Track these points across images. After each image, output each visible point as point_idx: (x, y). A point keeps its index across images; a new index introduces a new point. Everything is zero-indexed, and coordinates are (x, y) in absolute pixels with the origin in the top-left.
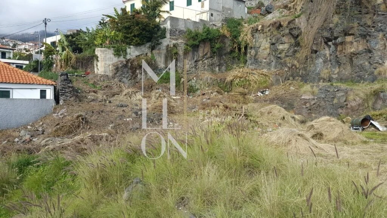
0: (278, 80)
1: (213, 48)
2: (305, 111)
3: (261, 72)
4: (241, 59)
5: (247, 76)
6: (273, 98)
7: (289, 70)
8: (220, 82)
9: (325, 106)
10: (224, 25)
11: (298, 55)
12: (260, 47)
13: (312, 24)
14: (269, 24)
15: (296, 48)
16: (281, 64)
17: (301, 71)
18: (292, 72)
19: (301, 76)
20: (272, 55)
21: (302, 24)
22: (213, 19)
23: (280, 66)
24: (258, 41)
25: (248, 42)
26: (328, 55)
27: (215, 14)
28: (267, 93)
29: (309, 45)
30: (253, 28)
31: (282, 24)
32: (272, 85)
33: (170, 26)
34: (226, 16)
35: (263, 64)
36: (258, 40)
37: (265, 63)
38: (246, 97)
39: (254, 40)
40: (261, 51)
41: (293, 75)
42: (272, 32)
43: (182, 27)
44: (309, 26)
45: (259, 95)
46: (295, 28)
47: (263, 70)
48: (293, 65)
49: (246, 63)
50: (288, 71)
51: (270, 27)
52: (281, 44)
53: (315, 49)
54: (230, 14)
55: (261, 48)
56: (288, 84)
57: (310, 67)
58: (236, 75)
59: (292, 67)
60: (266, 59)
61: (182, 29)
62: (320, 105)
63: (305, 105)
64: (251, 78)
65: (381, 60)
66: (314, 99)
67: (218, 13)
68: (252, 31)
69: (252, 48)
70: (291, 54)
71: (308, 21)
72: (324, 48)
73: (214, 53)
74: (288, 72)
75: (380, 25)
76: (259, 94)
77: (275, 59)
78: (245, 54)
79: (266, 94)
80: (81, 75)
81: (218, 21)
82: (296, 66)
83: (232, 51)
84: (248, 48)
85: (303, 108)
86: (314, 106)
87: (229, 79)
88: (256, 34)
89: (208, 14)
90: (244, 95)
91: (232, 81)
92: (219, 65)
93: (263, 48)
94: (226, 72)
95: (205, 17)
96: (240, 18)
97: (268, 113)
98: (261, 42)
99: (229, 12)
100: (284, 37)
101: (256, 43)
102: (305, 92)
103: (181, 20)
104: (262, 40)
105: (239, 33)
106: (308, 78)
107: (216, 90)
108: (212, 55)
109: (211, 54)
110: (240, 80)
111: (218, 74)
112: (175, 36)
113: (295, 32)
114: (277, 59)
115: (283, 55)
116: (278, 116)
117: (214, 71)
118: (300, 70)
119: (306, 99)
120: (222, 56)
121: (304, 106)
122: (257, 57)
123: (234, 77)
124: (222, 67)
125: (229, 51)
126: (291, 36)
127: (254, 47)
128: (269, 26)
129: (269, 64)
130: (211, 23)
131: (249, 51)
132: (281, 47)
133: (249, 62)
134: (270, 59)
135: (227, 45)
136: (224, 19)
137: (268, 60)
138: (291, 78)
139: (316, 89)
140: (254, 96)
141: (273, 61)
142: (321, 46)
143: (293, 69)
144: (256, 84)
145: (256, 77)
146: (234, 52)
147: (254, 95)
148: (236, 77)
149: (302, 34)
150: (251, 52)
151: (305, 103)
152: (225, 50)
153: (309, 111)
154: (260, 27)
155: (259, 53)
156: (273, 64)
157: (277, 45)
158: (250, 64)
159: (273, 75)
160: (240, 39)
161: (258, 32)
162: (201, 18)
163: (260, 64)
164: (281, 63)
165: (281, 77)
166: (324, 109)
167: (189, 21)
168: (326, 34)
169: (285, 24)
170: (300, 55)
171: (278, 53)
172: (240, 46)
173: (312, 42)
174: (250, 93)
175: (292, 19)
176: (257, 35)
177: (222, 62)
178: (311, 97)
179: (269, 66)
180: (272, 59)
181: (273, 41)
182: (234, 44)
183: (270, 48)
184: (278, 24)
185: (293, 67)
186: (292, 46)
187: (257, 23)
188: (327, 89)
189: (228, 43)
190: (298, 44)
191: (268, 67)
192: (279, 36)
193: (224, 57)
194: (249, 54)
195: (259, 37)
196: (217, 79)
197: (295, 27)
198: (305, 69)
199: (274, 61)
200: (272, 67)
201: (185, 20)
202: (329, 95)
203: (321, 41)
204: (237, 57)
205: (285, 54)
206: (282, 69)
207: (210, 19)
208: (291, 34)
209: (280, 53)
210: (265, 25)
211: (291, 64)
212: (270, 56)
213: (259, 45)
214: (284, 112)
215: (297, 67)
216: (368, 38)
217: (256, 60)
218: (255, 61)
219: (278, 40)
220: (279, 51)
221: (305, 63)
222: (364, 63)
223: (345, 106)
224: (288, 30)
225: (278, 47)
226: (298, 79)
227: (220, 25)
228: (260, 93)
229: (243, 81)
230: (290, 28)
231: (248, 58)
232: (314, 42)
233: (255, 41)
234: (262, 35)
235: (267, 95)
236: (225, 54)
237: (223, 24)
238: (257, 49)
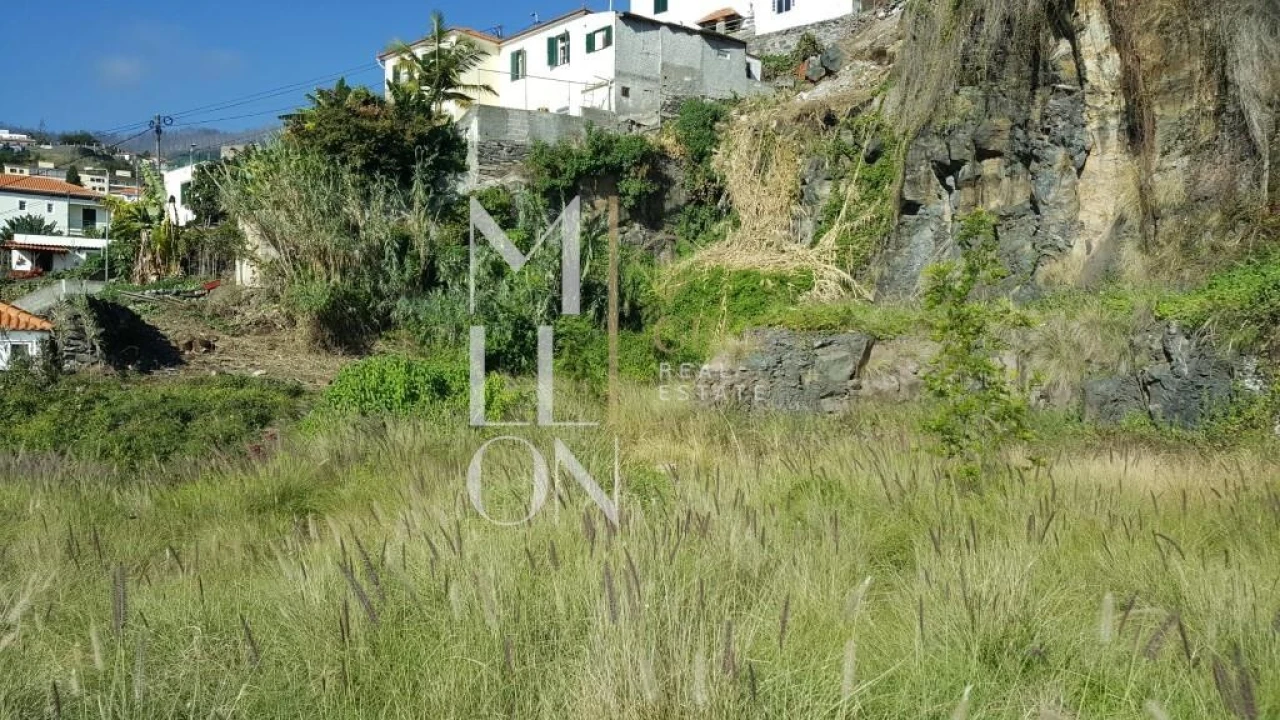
1: (626, 194)
10: (667, 122)
22: (630, 105)
26: (947, 218)
27: (635, 88)
31: (835, 111)
33: (480, 133)
34: (674, 91)
43: (519, 134)
53: (911, 198)
54: (691, 85)
57: (900, 254)
61: (519, 141)
65: (1064, 236)
67: (648, 85)
71: (902, 103)
72: (940, 197)
73: (631, 210)
75: (1061, 124)
80: (193, 291)
81: (649, 109)
89: (613, 91)
95: (603, 100)
96: (728, 95)
99: (687, 79)
103: (516, 114)
105: (715, 143)
109: (620, 216)
112: (496, 162)
113: (868, 144)
130: (623, 118)
132: (827, 190)
135: (676, 185)
136: (668, 102)
142: (928, 189)
152: (670, 200)
154: (773, 127)
157: (815, 182)
160: (715, 163)
162: (588, 105)
167: (545, 115)
168: (938, 148)
169: (842, 115)
173: (901, 176)
175: (866, 99)
182: (696, 180)
184: (823, 115)
188: (782, 341)
189: (679, 177)
201: (529, 112)
203: (929, 173)
207: (618, 104)
216: (1034, 165)
222: (1023, 247)
223: (852, 391)
227: (655, 120)
232: (905, 175)
237: (664, 119)
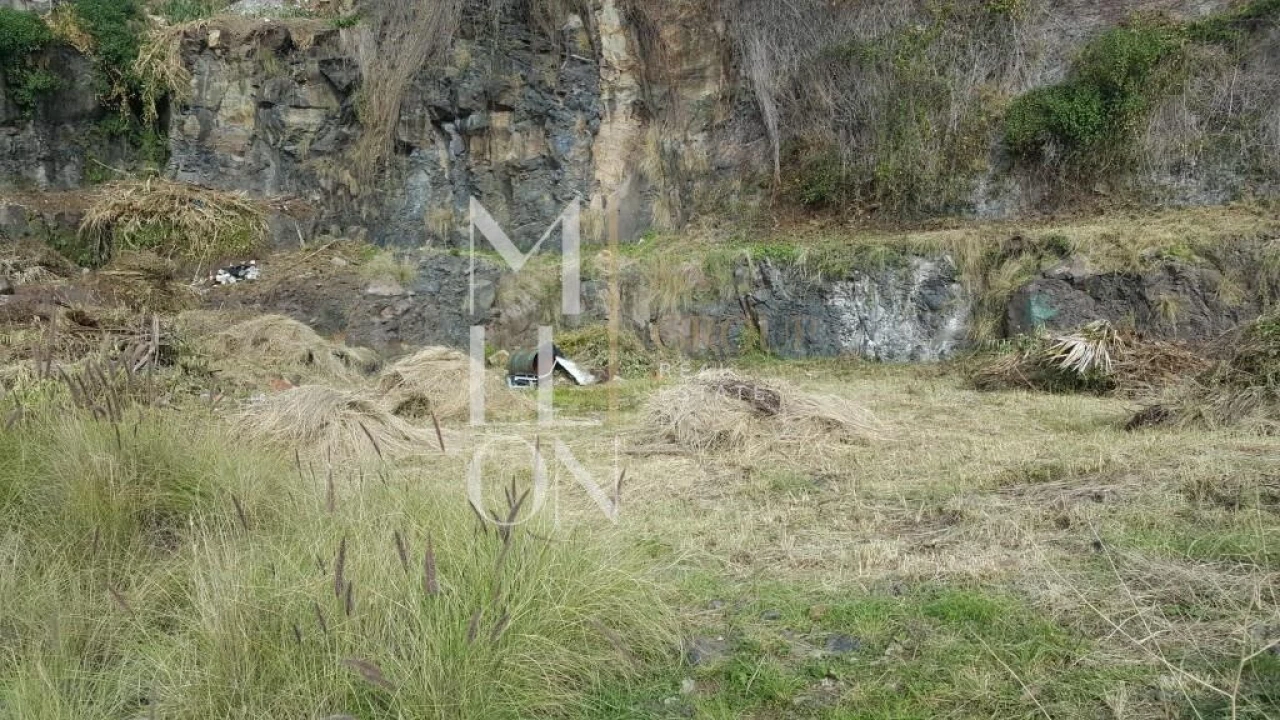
0: (288, 233)
1: (18, 86)
2: (377, 333)
3: (225, 198)
4: (146, 144)
5: (172, 210)
6: (272, 294)
7: (327, 199)
8: (56, 228)
9: (437, 320)
10: (61, 4)
11: (353, 153)
12: (218, 108)
13: (393, 56)
14: (247, 32)
15: (345, 130)
16: (299, 177)
17: (364, 208)
18: (336, 209)
19: (365, 225)
20: (263, 143)
21: (361, 49)
23: (294, 185)
24: (208, 88)
25: (172, 82)
26: (443, 164)
28: (252, 274)
29: (385, 125)
30: (186, 35)
31: (295, 37)
32: (270, 247)
35: (235, 172)
36: (209, 83)
37: (239, 168)
38: (173, 285)
39: (194, 81)
40: (222, 124)
41: (340, 217)
42: (261, 62)
44: (386, 64)
45: (224, 282)
46: (340, 61)
47: (236, 193)
48: (338, 185)
49: (166, 160)
50: (322, 204)
51: (254, 43)
52: (292, 110)
53: (405, 139)
55: (223, 111)
56: (324, 247)
57: (393, 195)
58: (127, 202)
59: (334, 193)
60: (242, 154)
62: (425, 314)
63: (380, 316)
64: (189, 217)
65: (582, 191)
66: (404, 297)
68: (182, 44)
69: (186, 108)
70: (330, 148)
71: (379, 44)
72: (433, 142)
73: (24, 107)
74: (323, 208)
75: (577, 91)
76: (223, 277)
77: (277, 157)
78: (162, 126)
79: (249, 276)
82: (348, 190)
83: (104, 112)
84: (172, 105)
85: (373, 324)
86: (407, 317)
87: (96, 215)
88: (201, 61)
90: (162, 278)
91: (108, 226)
92: (49, 160)
93: (231, 113)
94: (83, 186)
97: (256, 343)
98: (222, 92)
100: (304, 88)
101: (200, 92)
102: (377, 274)
104: (226, 83)
105: (132, 44)
106: (389, 231)
107: (37, 259)
108: (12, 116)
109: (7, 112)
110: (144, 223)
111: (48, 195)
113: (341, 76)
114: (282, 158)
115: (302, 147)
116: (291, 352)
117: (28, 179)
118: (360, 204)
119: (383, 297)
120: (58, 123)
121: (376, 320)
122: (208, 143)
123: (118, 211)
124: (62, 168)
125: (90, 107)
126: (327, 86)
127: (196, 107)
128: (248, 39)
129: (256, 173)
131: (175, 117)
132: (294, 118)
133: (178, 159)
134: (257, 157)
135: (82, 85)
137: (249, 159)
138: (334, 228)
139: (409, 266)
140: (205, 285)
141: (268, 165)
142: (422, 132)
143: (340, 198)
144: (209, 242)
145: (209, 214)
146: (116, 113)
147: (202, 281)
148: (128, 210)
149: (364, 86)
150: (183, 123)
151: (380, 309)
152: (74, 101)
153: (392, 334)
154: (214, 37)
155: (215, 130)
156: (271, 173)
157: (280, 108)
158: (182, 167)
159: (271, 212)
160: (138, 68)
161: (207, 51)
163: (222, 169)
164: (297, 175)
165: (301, 221)
166: (434, 327)
168: (436, 96)
169: (305, 42)
170: (358, 154)
171: (287, 137)
172: (139, 95)
173: (396, 116)
174: (185, 273)
175: (328, 29)
176: (204, 63)
177: (62, 146)
178: (397, 290)
179: (257, 181)
180: (266, 155)
181: (267, 94)
182: (111, 83)
183: (256, 117)
184: (282, 36)
185: (340, 192)
186: (332, 122)
187: (201, 21)
188: (442, 267)
189: (86, 77)
190: (350, 117)
191: (253, 185)
192: (286, 79)
193: (72, 130)
194: (175, 130)
195: (212, 73)
196: (41, 215)
197: (338, 57)
198: (377, 200)
199: (273, 164)
200: (268, 186)
202: (447, 284)
203: (423, 117)
204: (126, 133)
205: (311, 144)
206: (301, 195)
208: (328, 80)
209: (292, 140)
210: (232, 31)
211: (330, 181)
212: (258, 147)
213: (212, 100)
214: (309, 339)
215: (353, 191)
216: (548, 124)
217: (204, 153)
218: (204, 157)
219: (282, 91)
220: (288, 133)
221: (376, 182)
222: (542, 197)
223: (495, 319)
224: (316, 65)
225: (283, 117)
226: (357, 233)
228: (228, 275)
229: (156, 227)
230: (323, 58)
231: (172, 145)
232: (400, 116)
233: (199, 86)
234: (222, 63)
235: (252, 281)
236: (76, 119)
238: (207, 114)
